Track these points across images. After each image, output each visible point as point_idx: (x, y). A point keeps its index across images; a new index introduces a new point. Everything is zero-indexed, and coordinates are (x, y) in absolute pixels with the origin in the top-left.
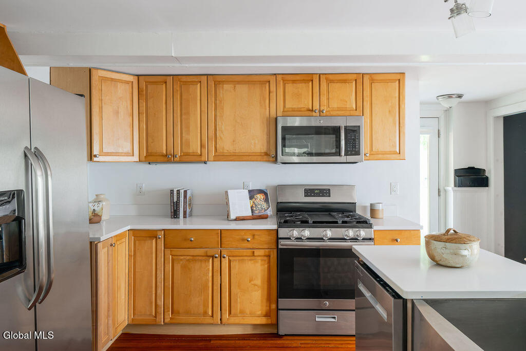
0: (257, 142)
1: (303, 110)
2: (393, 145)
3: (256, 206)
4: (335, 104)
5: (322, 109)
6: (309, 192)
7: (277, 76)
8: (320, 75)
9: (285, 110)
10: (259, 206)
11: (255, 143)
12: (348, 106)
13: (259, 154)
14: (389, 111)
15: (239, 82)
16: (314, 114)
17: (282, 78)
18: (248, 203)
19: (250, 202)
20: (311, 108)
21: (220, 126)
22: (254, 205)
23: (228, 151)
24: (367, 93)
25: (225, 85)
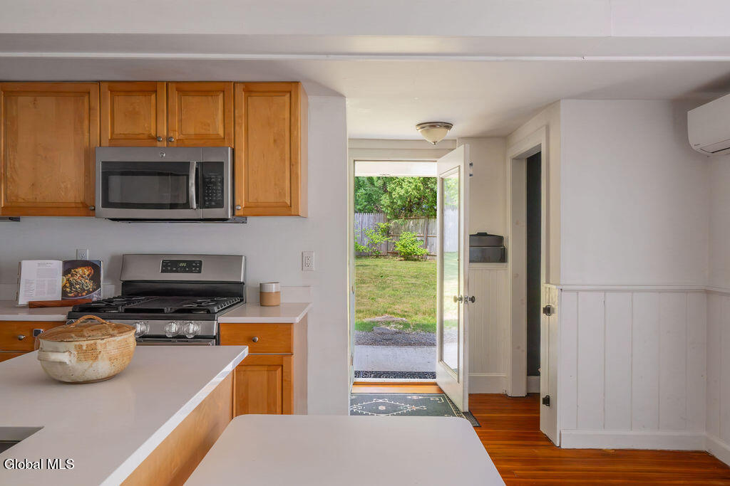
0: (69, 186)
1: (141, 136)
2: (280, 193)
3: (71, 285)
4: (191, 130)
5: (171, 135)
6: (171, 265)
7: (102, 84)
8: (168, 83)
9: (114, 136)
10: (78, 286)
11: (66, 188)
12: (211, 132)
13: (74, 205)
14: (275, 141)
15: (44, 93)
16: (159, 144)
17: (109, 87)
18: (59, 281)
19: (63, 279)
20: (153, 134)
21: (12, 161)
22: (68, 285)
23: (23, 199)
24: (241, 111)
25: (19, 98)
